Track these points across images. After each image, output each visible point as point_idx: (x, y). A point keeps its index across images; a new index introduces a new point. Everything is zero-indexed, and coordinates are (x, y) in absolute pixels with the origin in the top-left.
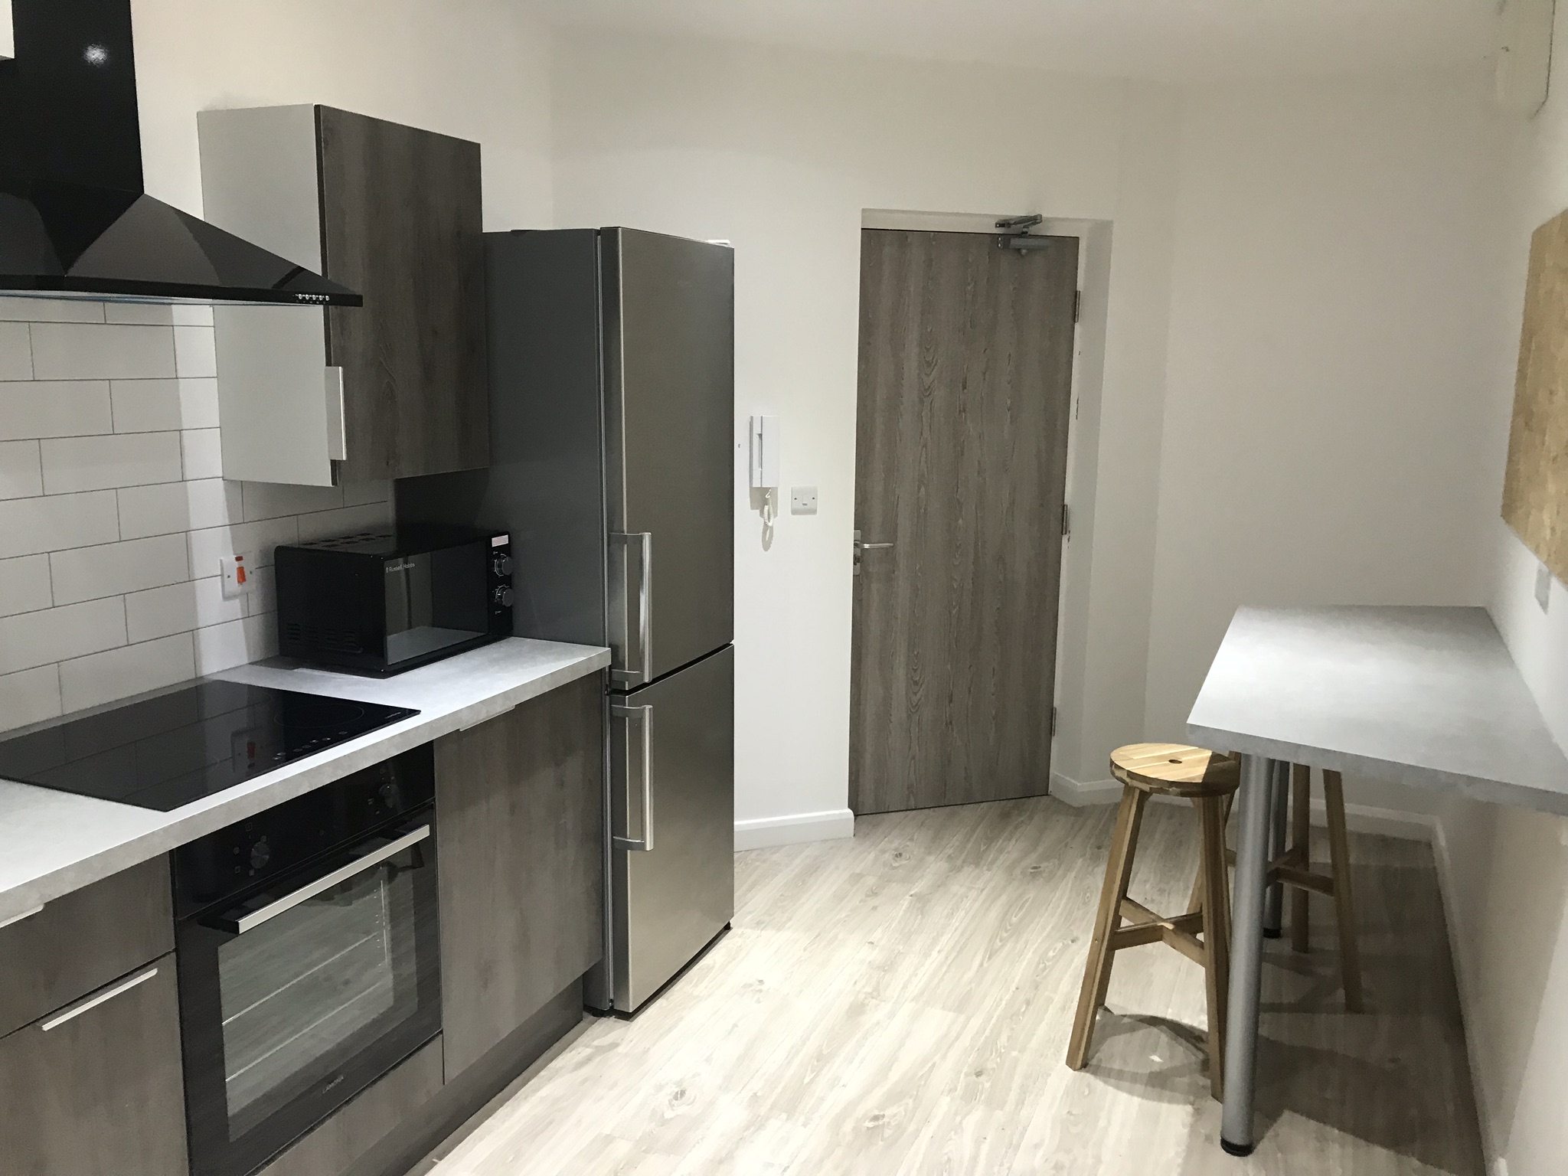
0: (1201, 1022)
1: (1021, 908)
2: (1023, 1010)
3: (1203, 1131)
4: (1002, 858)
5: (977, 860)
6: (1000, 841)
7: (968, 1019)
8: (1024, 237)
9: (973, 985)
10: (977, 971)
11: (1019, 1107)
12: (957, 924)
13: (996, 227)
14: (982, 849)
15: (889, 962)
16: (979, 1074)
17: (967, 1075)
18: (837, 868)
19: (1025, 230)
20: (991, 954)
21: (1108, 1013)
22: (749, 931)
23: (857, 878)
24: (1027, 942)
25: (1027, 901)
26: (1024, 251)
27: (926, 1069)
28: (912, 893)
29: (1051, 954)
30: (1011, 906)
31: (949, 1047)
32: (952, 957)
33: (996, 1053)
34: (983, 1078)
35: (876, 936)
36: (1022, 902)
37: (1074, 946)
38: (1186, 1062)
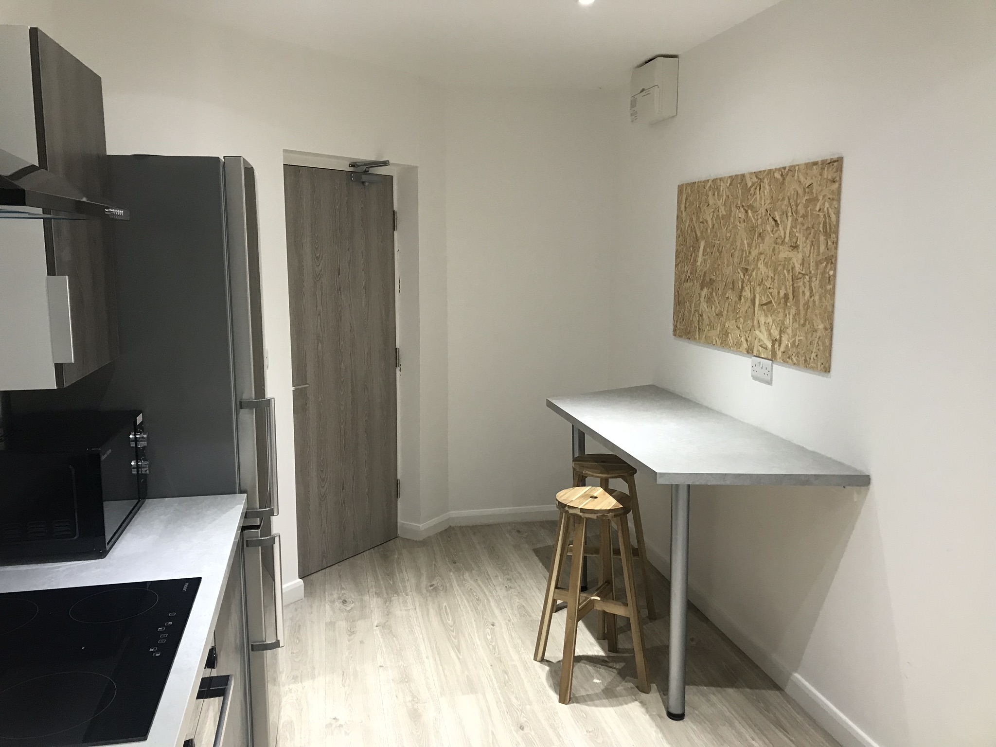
0: (598, 651)
1: (447, 614)
2: (507, 678)
3: (655, 713)
4: (408, 584)
5: (394, 590)
6: (398, 575)
7: (484, 695)
8: (366, 174)
9: (466, 672)
10: (460, 663)
11: (561, 739)
12: (421, 636)
13: (349, 166)
14: (391, 583)
15: (404, 676)
16: (522, 728)
17: (517, 732)
18: (312, 622)
19: (367, 169)
20: (458, 649)
21: (550, 663)
22: (292, 686)
23: (331, 625)
24: (469, 634)
25: (446, 608)
26: (367, 184)
27: (491, 737)
28: (376, 624)
29: (489, 637)
30: (440, 615)
31: (490, 715)
32: (438, 659)
33: (519, 711)
34: (526, 730)
35: (380, 660)
36: (444, 610)
37: (497, 628)
38: (612, 678)
